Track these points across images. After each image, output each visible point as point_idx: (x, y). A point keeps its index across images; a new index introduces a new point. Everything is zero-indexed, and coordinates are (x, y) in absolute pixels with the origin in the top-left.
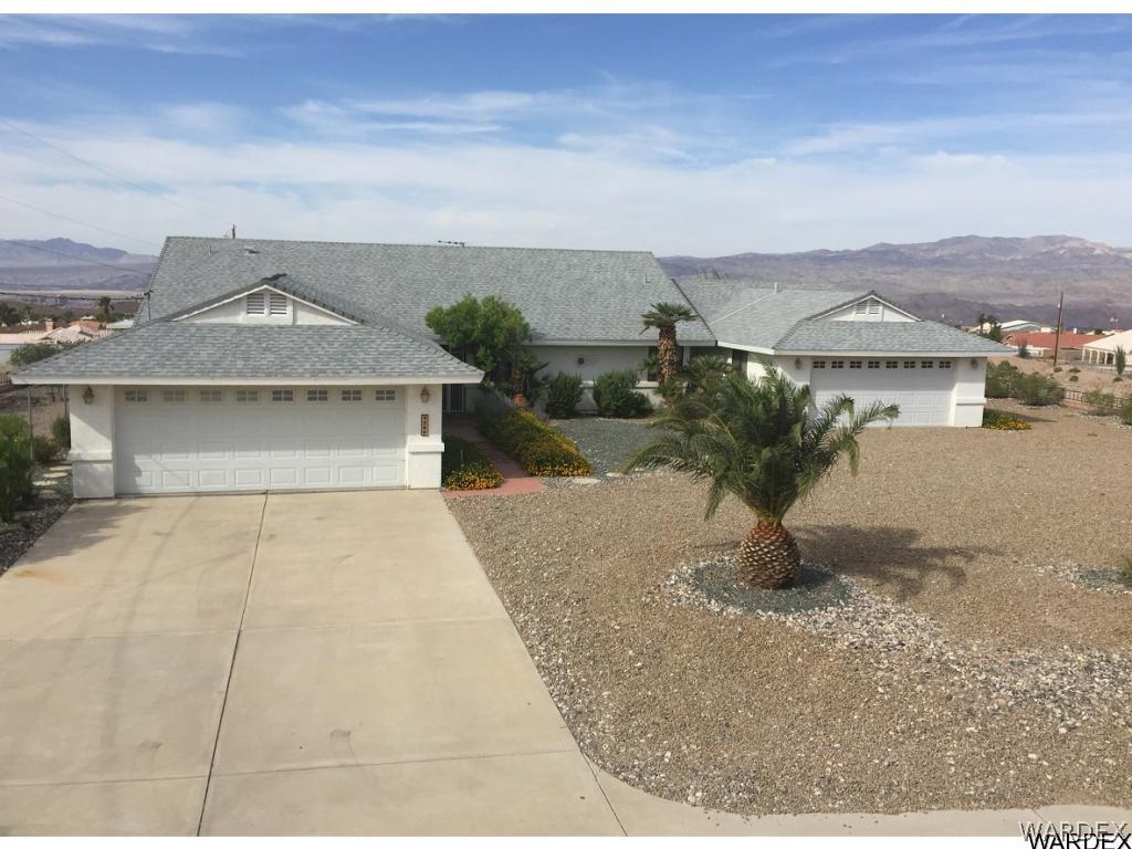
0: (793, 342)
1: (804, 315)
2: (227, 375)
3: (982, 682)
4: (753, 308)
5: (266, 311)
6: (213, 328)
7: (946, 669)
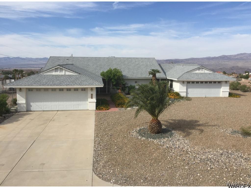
0: (182, 78)
1: (186, 71)
2: (48, 85)
3: (194, 157)
4: (176, 70)
5: (59, 72)
6: (47, 75)
7: (187, 153)
